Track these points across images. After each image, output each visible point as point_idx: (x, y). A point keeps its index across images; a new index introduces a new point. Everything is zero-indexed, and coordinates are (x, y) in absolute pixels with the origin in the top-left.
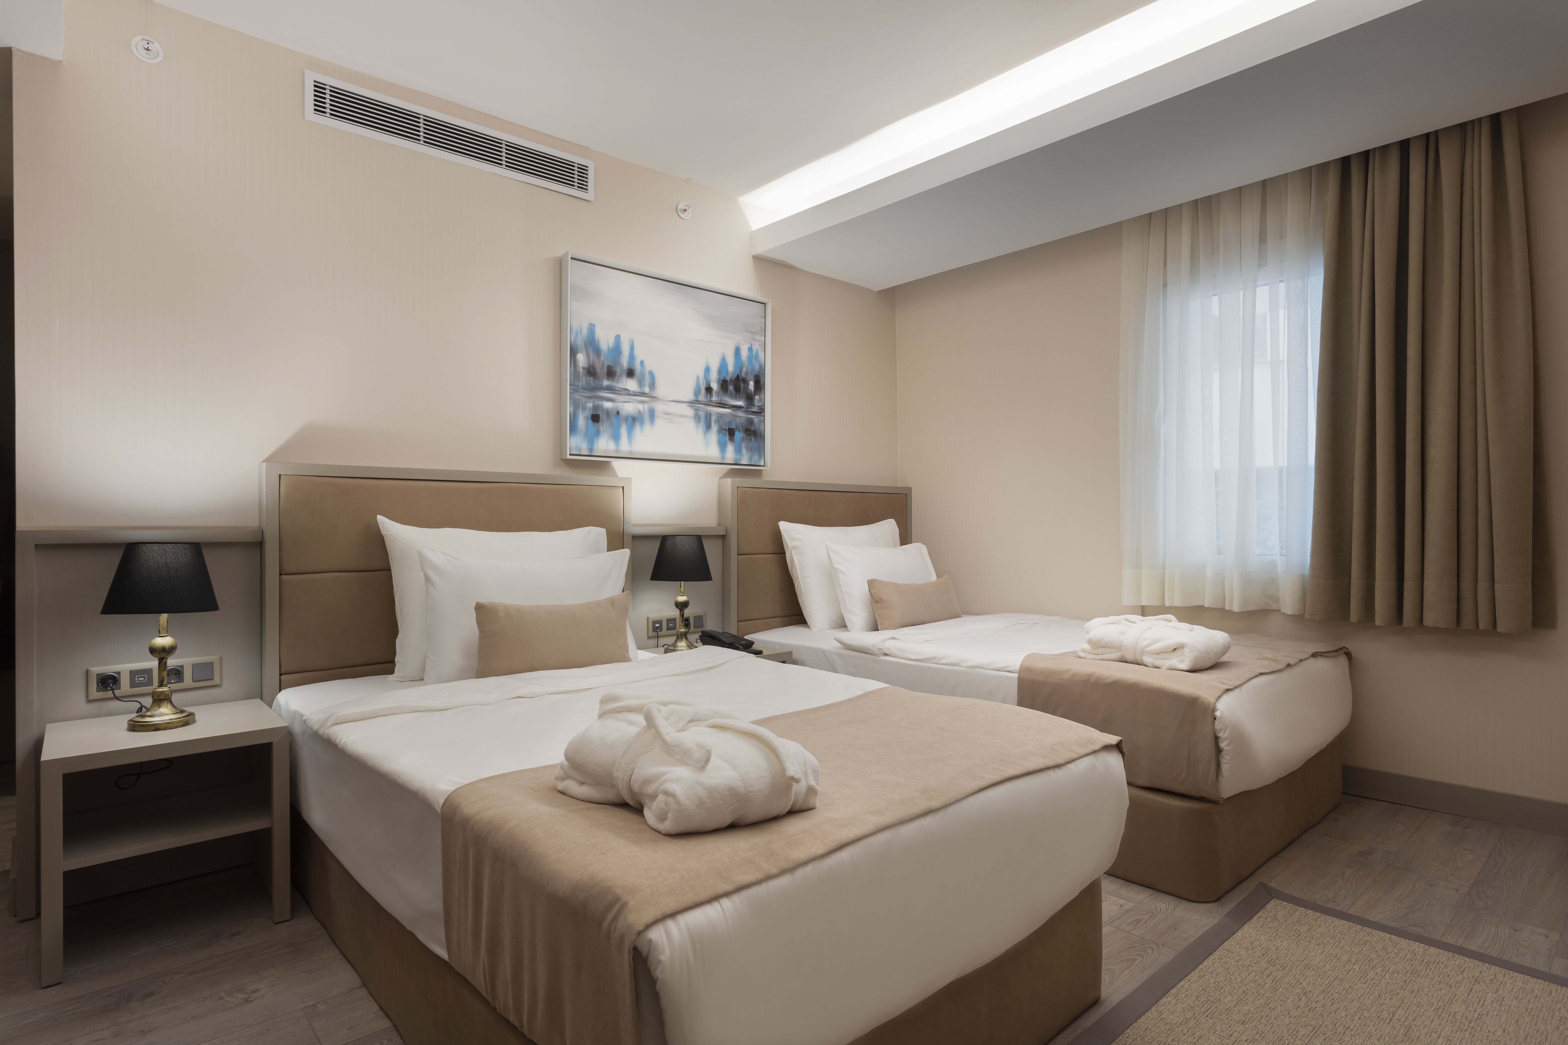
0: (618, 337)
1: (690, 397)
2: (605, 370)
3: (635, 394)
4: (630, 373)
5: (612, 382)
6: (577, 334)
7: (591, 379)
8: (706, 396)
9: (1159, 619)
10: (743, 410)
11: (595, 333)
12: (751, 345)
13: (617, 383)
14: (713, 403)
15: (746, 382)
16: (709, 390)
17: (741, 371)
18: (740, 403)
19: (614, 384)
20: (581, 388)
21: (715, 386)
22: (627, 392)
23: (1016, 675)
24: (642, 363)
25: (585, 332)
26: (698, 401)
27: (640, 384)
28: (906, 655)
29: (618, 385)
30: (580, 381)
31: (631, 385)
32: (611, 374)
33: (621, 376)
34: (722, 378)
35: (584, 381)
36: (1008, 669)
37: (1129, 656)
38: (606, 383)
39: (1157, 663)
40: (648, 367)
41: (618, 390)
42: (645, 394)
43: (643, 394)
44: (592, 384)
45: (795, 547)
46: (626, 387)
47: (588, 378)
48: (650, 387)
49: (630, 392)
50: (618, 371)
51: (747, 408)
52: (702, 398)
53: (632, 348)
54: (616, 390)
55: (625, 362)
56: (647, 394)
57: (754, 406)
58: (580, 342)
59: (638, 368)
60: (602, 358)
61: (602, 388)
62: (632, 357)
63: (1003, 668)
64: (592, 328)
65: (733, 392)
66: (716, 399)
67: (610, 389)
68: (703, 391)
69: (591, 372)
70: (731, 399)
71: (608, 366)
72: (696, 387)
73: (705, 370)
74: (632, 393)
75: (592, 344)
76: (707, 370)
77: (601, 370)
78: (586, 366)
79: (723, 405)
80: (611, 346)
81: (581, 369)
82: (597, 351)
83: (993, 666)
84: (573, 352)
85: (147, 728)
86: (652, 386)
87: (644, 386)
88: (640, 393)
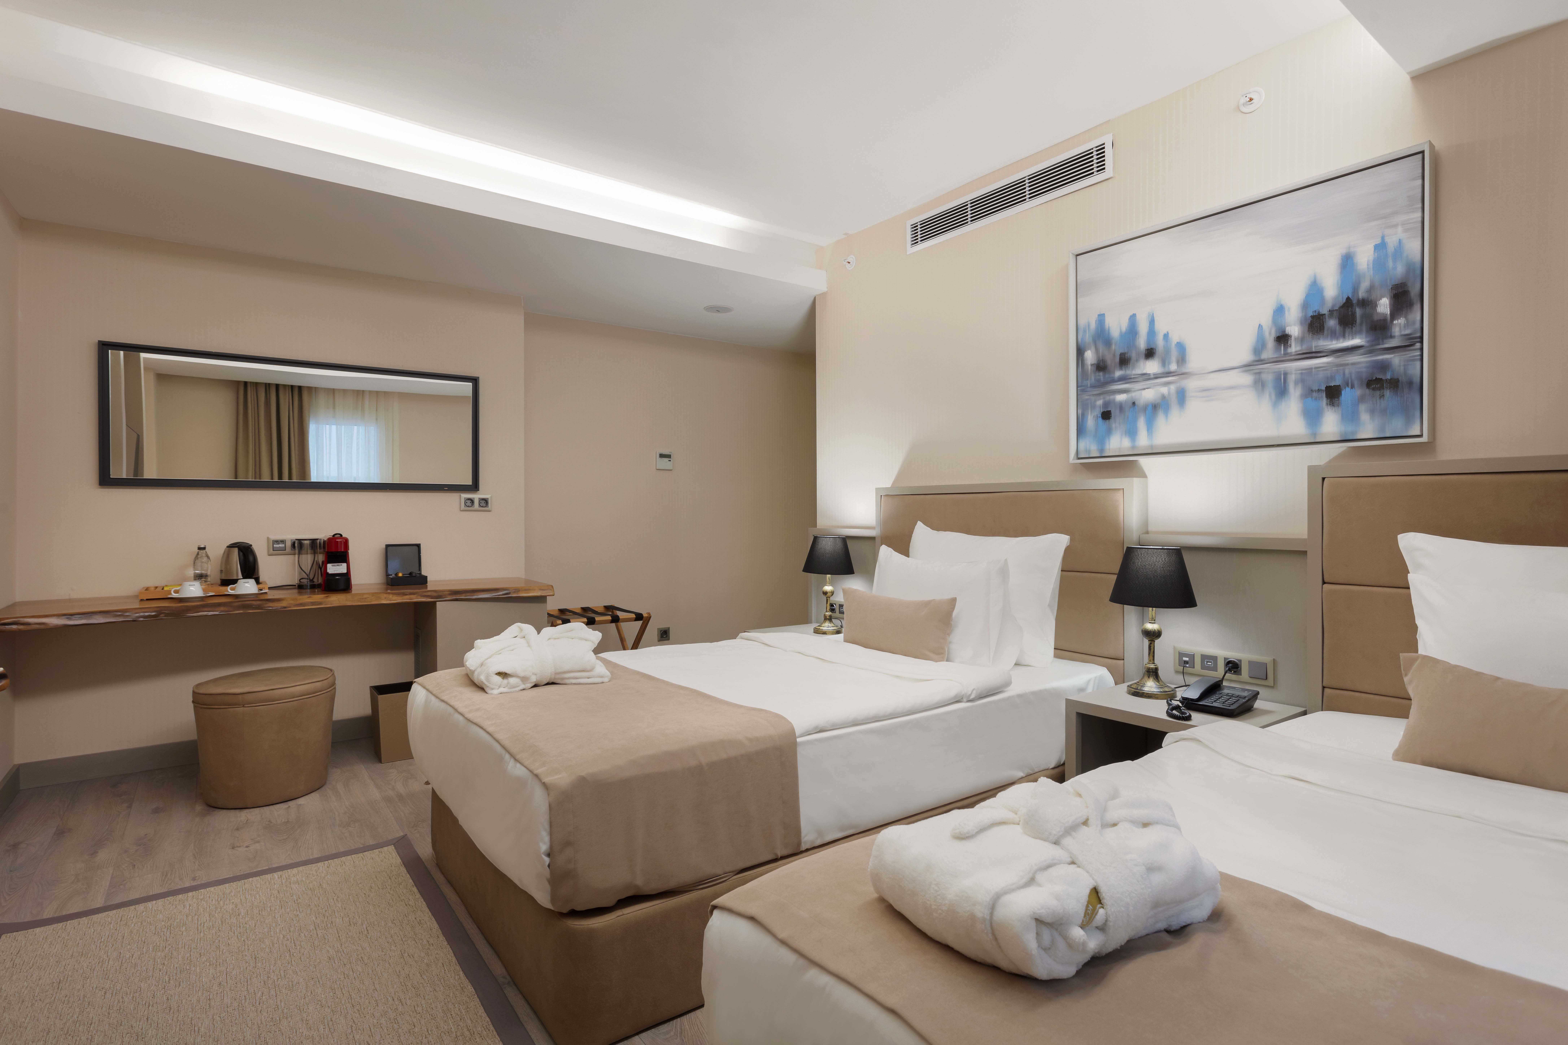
0: (1133, 319)
1: (1246, 356)
2: (1118, 360)
3: (1156, 377)
4: (1150, 353)
5: (1125, 370)
6: (1085, 331)
7: (1101, 374)
8: (1277, 349)
10: (1362, 351)
11: (1104, 323)
12: (1383, 238)
13: (1132, 370)
14: (1292, 356)
15: (1367, 303)
16: (1283, 339)
17: (1355, 289)
18: (1356, 341)
19: (1128, 372)
20: (1090, 387)
21: (1294, 330)
22: (1146, 377)
24: (1166, 336)
25: (1093, 326)
26: (1261, 360)
27: (1164, 363)
29: (1134, 372)
30: (1088, 380)
31: (1152, 367)
32: (1124, 361)
33: (1137, 360)
34: (1310, 313)
35: (1092, 379)
38: (1118, 373)
40: (1175, 339)
41: (1133, 378)
42: (1170, 373)
43: (1168, 374)
44: (1102, 380)
46: (1145, 372)
47: (1097, 374)
48: (1178, 362)
49: (1150, 376)
50: (1134, 355)
51: (1372, 346)
52: (1269, 352)
53: (1152, 322)
54: (1131, 378)
55: (1142, 343)
56: (1173, 372)
57: (1392, 337)
58: (1088, 338)
59: (1160, 343)
60: (1113, 347)
61: (1113, 381)
62: (1152, 332)
64: (1101, 318)
65: (1338, 328)
66: (1298, 348)
67: (1124, 379)
68: (1271, 343)
69: (1101, 367)
70: (1332, 340)
71: (1121, 354)
72: (1258, 341)
73: (1274, 312)
74: (1152, 376)
75: (1102, 336)
76: (1280, 310)
77: (1112, 360)
78: (1094, 361)
79: (1314, 355)
80: (1124, 330)
81: (1090, 367)
82: (1108, 342)
84: (1080, 352)
86: (1182, 359)
87: (1169, 363)
88: (1163, 373)
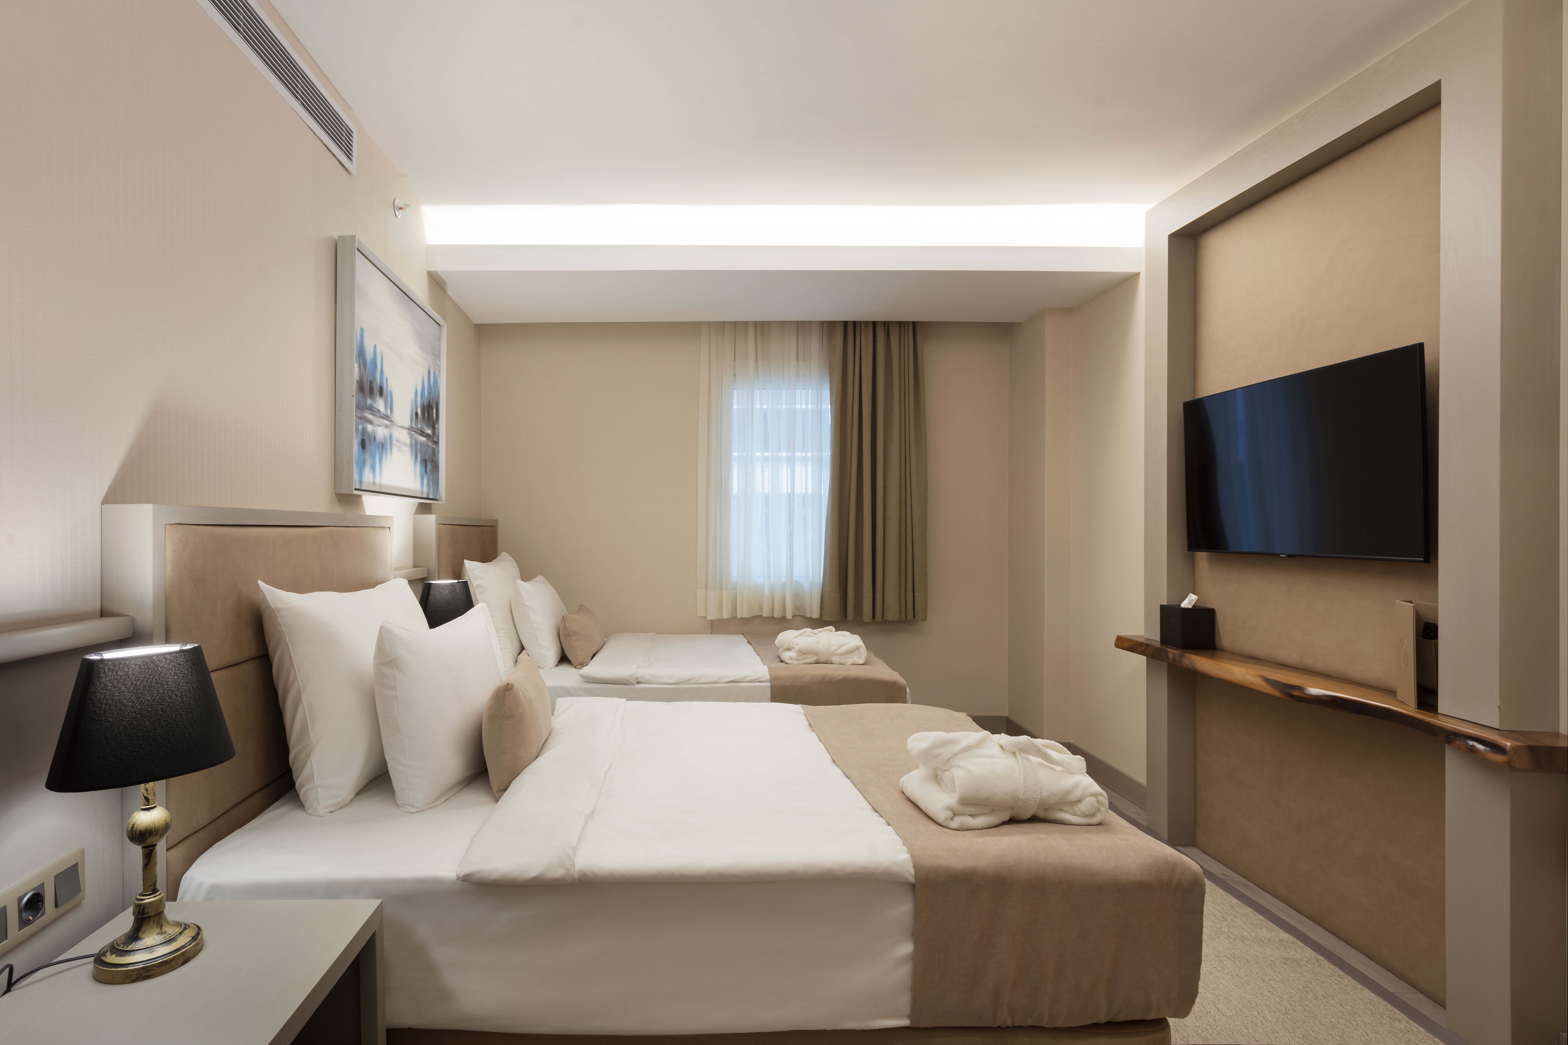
9: (825, 630)
12: (435, 368)
23: (769, 684)
28: (665, 680)
36: (760, 680)
37: (822, 659)
39: (842, 661)
45: (479, 586)
63: (755, 679)
83: (747, 679)
85: (172, 963)
